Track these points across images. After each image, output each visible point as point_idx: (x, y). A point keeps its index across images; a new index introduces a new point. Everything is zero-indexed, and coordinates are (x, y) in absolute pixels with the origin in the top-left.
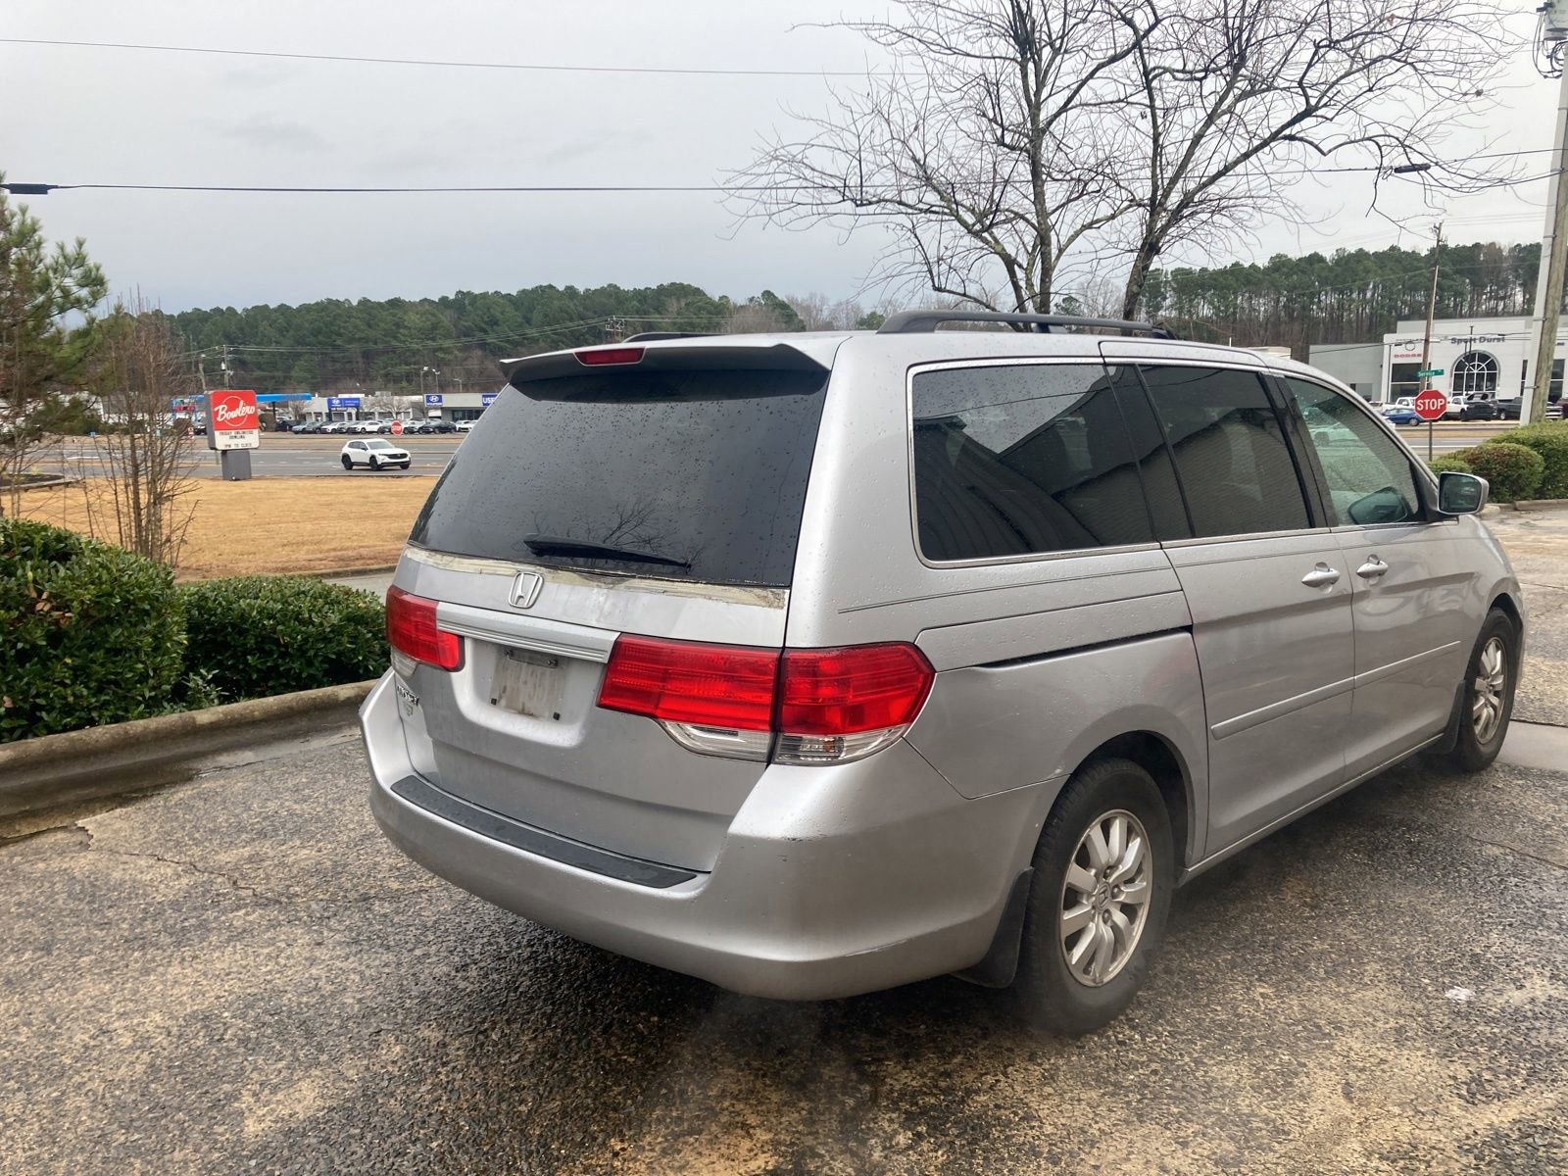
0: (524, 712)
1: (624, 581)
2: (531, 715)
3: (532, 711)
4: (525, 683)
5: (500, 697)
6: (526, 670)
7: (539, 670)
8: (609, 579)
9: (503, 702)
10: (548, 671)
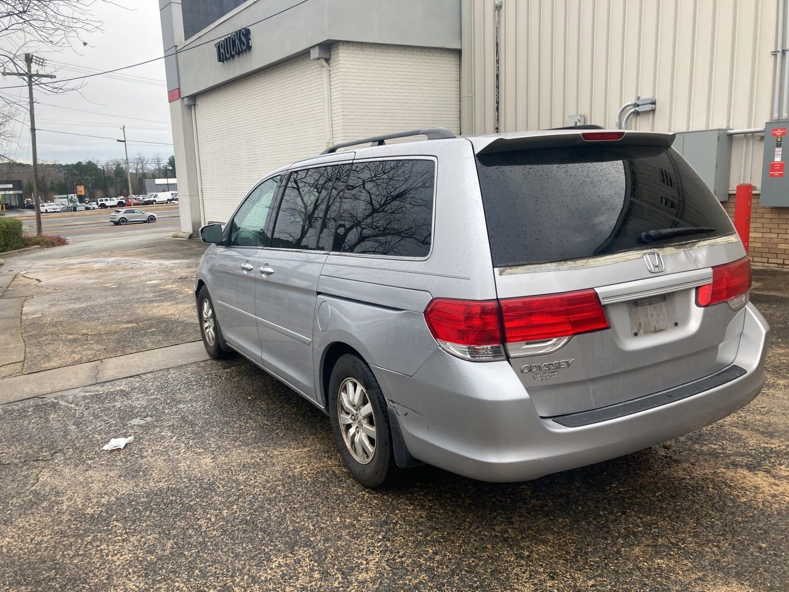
0: (656, 331)
1: (696, 244)
2: (661, 330)
3: (661, 328)
4: (652, 315)
5: (639, 330)
6: (649, 309)
7: (658, 305)
8: (688, 246)
9: (641, 332)
10: (663, 304)
